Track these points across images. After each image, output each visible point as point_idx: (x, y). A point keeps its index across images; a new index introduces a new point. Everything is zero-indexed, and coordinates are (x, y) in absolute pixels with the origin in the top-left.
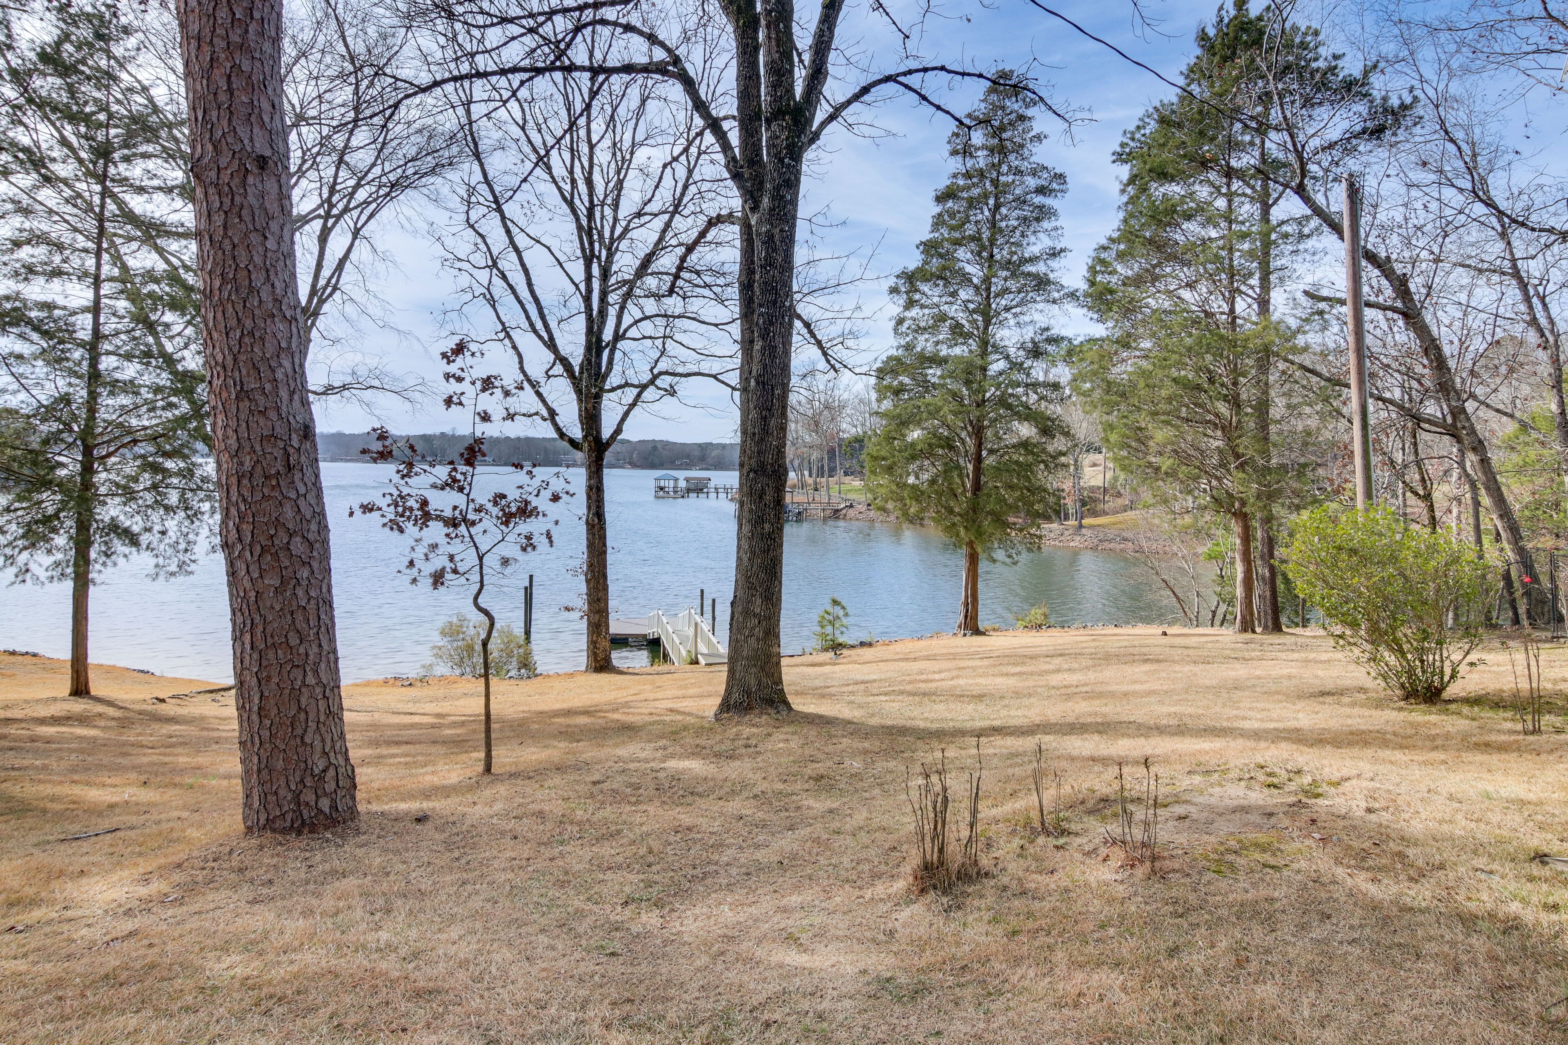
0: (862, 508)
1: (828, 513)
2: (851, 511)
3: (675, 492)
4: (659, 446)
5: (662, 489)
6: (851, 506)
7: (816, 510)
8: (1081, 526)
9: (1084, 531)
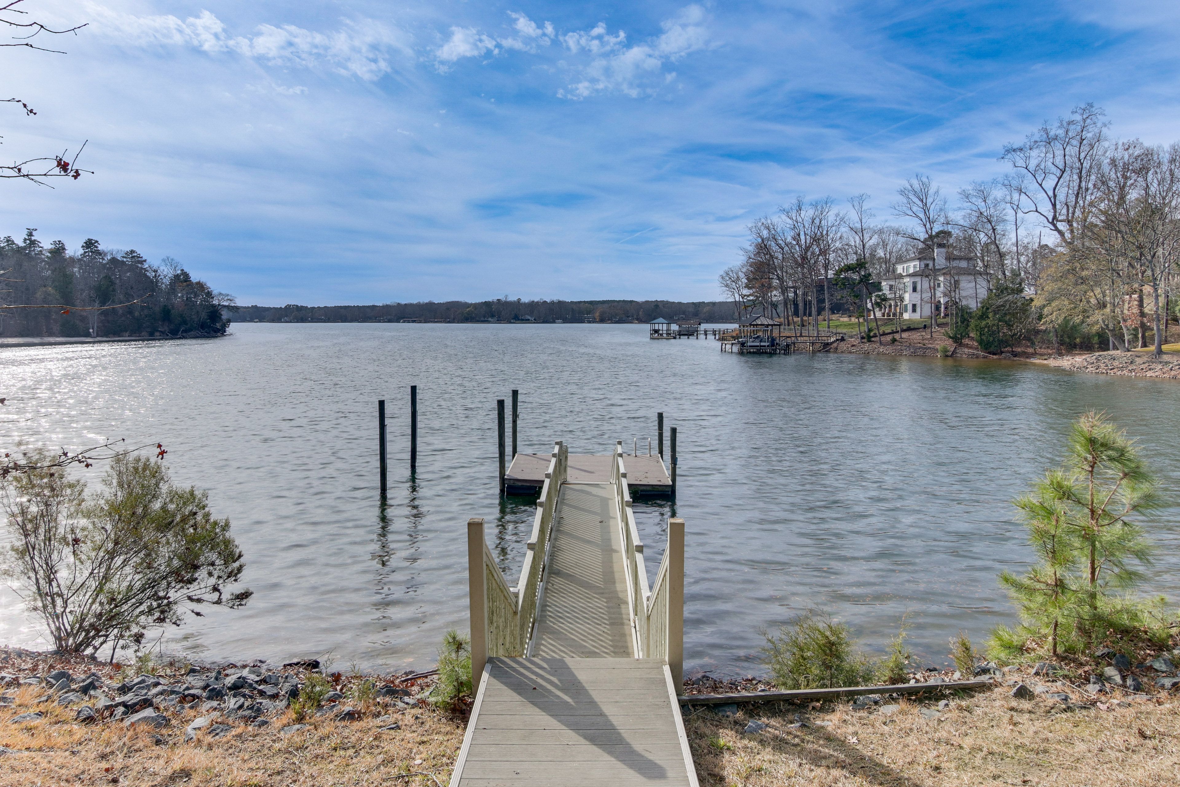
0: (855, 341)
1: (817, 346)
2: (842, 344)
3: (668, 334)
4: (661, 305)
5: (656, 331)
6: (843, 339)
7: (804, 342)
8: (1160, 352)
9: (1166, 358)
